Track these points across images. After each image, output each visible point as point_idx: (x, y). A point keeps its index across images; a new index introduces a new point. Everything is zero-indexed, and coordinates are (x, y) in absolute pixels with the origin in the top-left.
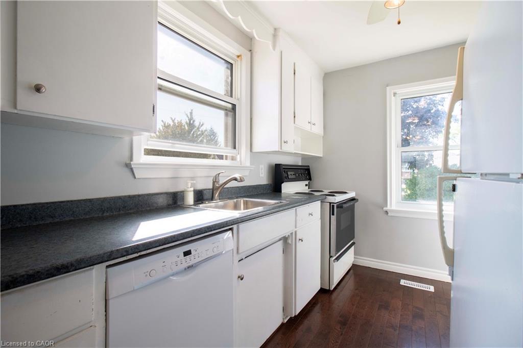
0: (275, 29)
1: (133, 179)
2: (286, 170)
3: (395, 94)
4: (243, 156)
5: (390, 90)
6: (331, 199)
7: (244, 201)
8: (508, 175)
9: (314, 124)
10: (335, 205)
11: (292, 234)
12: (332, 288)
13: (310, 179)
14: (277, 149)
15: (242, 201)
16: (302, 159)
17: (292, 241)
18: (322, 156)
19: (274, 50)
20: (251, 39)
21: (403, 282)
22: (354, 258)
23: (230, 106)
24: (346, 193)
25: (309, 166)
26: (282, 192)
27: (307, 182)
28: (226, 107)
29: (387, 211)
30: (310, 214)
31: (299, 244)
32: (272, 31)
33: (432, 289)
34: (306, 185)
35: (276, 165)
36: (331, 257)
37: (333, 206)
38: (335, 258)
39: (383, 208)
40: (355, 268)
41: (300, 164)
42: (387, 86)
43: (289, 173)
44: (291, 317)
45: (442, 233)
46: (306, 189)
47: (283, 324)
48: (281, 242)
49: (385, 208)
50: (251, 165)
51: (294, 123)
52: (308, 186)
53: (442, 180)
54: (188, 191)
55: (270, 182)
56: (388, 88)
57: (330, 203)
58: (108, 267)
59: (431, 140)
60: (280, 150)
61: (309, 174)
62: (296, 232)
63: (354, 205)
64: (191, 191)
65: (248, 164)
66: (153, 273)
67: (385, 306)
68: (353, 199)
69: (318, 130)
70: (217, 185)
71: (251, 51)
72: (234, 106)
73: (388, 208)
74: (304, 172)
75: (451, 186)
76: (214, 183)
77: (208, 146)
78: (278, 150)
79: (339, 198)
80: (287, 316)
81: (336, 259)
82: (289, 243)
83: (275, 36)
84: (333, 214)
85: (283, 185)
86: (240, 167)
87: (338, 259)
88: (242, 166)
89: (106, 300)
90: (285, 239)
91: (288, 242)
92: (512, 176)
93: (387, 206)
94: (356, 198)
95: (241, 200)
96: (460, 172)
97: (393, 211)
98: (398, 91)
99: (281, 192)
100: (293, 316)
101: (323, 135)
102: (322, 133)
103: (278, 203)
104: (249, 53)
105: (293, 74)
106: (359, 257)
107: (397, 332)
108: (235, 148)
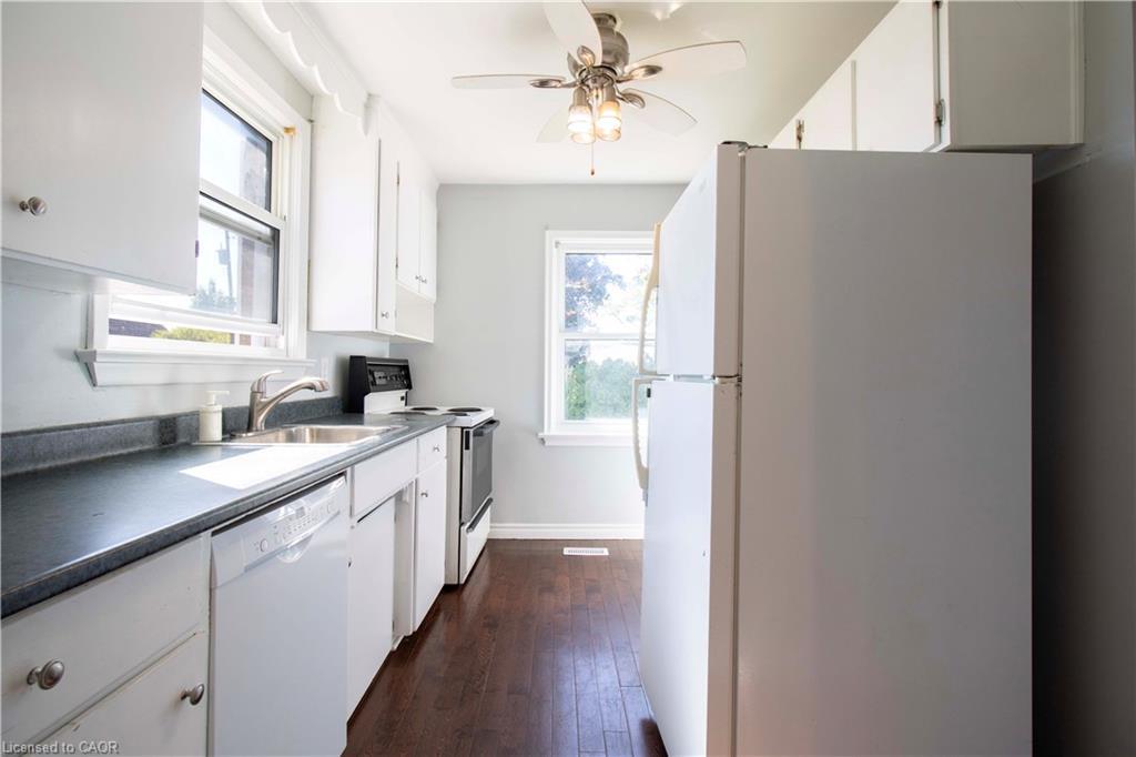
0: (370, 95)
1: (90, 387)
2: (372, 368)
3: (557, 243)
4: (292, 338)
5: (551, 236)
6: (464, 421)
7: (312, 430)
8: (701, 377)
9: (425, 281)
10: (471, 431)
11: (411, 484)
12: (462, 582)
13: (409, 386)
14: (369, 327)
15: (307, 430)
16: (391, 345)
17: (411, 498)
18: (431, 341)
19: (366, 133)
20: (312, 97)
21: (567, 551)
22: (491, 527)
23: (267, 231)
24: (479, 410)
25: (407, 361)
26: (366, 412)
27: (402, 393)
28: (260, 233)
29: (542, 439)
30: (435, 449)
31: (423, 501)
32: (364, 99)
33: (605, 552)
34: (402, 398)
35: (352, 357)
36: (462, 524)
37: (468, 433)
38: (468, 524)
39: (537, 435)
40: (491, 544)
41: (387, 356)
42: (547, 228)
43: (377, 375)
44: (405, 637)
45: (637, 449)
46: (401, 407)
47: (392, 653)
48: (393, 500)
49: (541, 435)
50: (308, 357)
51: (397, 278)
52: (405, 399)
53: (638, 383)
54: (210, 412)
55: (338, 394)
56: (547, 232)
57: (463, 428)
58: (214, 534)
59: (587, 315)
60: (375, 331)
61: (407, 376)
62: (416, 481)
63: (491, 432)
64: (215, 412)
65: (302, 355)
66: (266, 544)
67: (549, 588)
68: (491, 422)
69: (428, 292)
70: (263, 400)
71: (311, 121)
72: (276, 233)
73: (546, 433)
74: (401, 375)
75: (646, 390)
76: (253, 395)
77: (244, 318)
78: (370, 330)
79: (473, 420)
80: (398, 637)
81: (470, 526)
82: (405, 502)
83: (368, 107)
84: (467, 448)
85: (367, 398)
86: (285, 361)
87: (472, 526)
88: (291, 358)
89: (211, 590)
90: (399, 496)
91: (404, 499)
92: (706, 378)
93: (543, 431)
94: (495, 419)
95: (304, 430)
96: (656, 374)
97: (553, 438)
98: (563, 241)
99: (363, 412)
100: (411, 633)
101: (434, 301)
102: (435, 298)
103: (388, 430)
104: (308, 125)
105: (395, 184)
106: (497, 525)
107: (570, 616)
108: (275, 321)
